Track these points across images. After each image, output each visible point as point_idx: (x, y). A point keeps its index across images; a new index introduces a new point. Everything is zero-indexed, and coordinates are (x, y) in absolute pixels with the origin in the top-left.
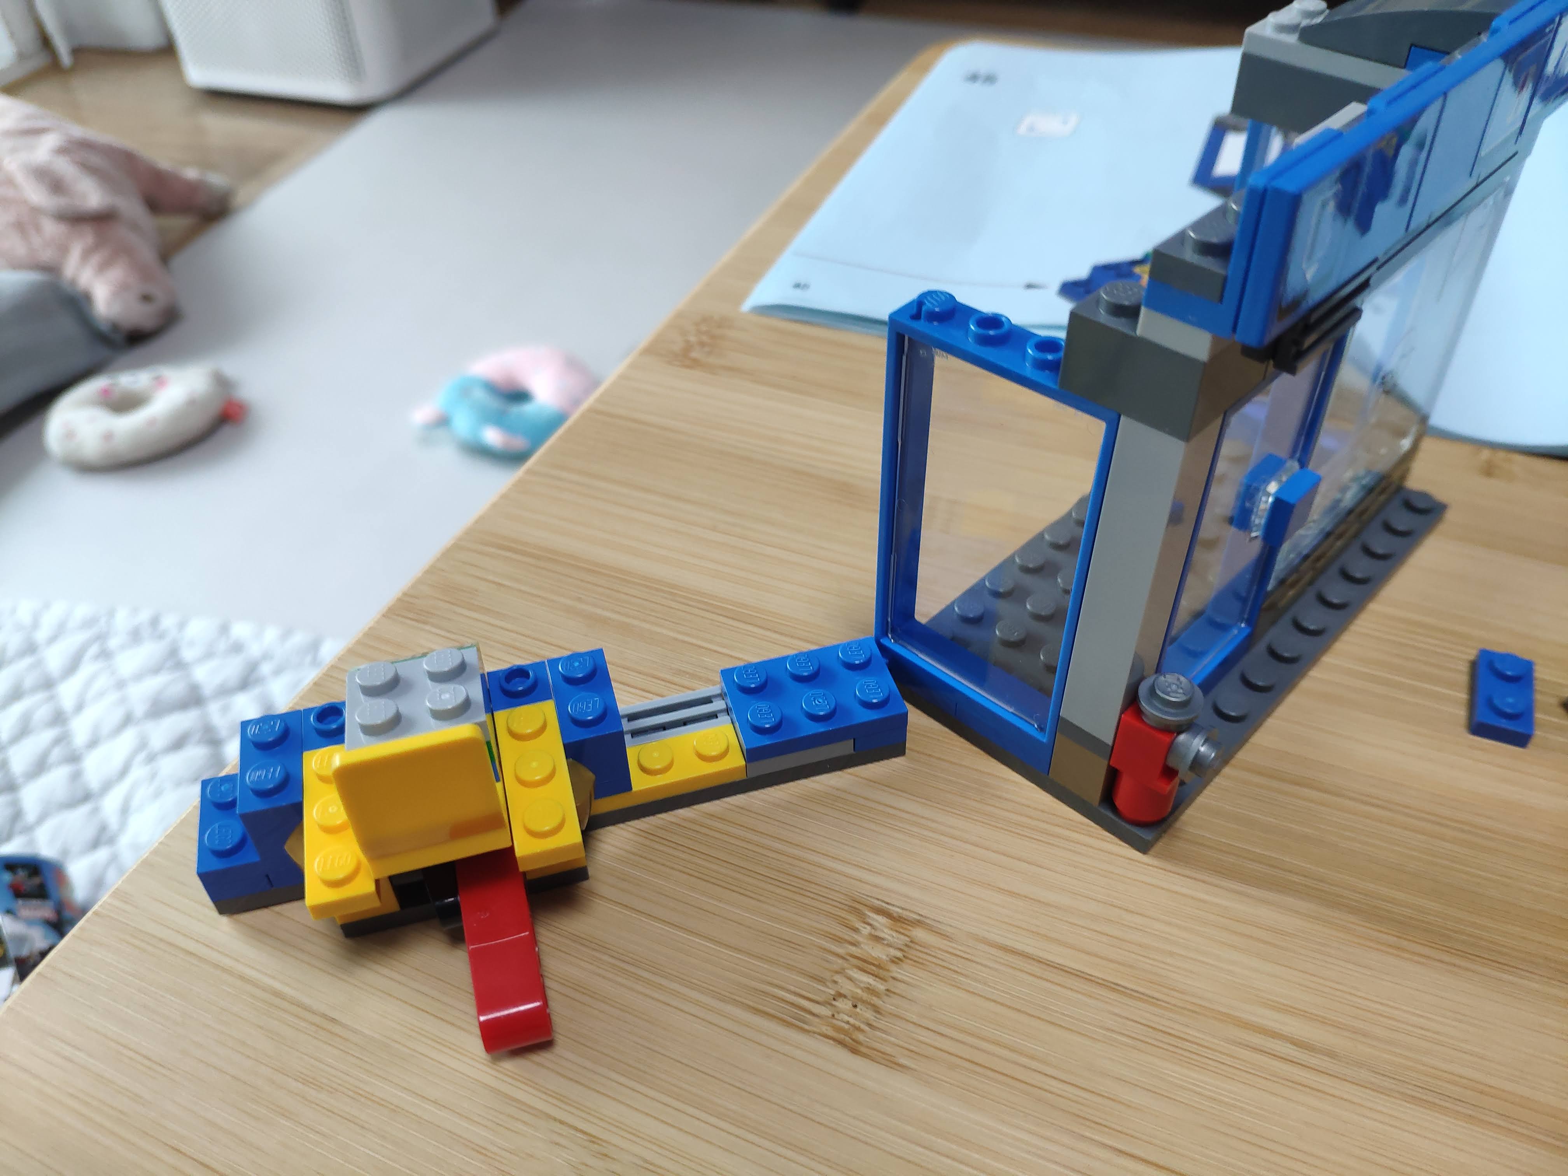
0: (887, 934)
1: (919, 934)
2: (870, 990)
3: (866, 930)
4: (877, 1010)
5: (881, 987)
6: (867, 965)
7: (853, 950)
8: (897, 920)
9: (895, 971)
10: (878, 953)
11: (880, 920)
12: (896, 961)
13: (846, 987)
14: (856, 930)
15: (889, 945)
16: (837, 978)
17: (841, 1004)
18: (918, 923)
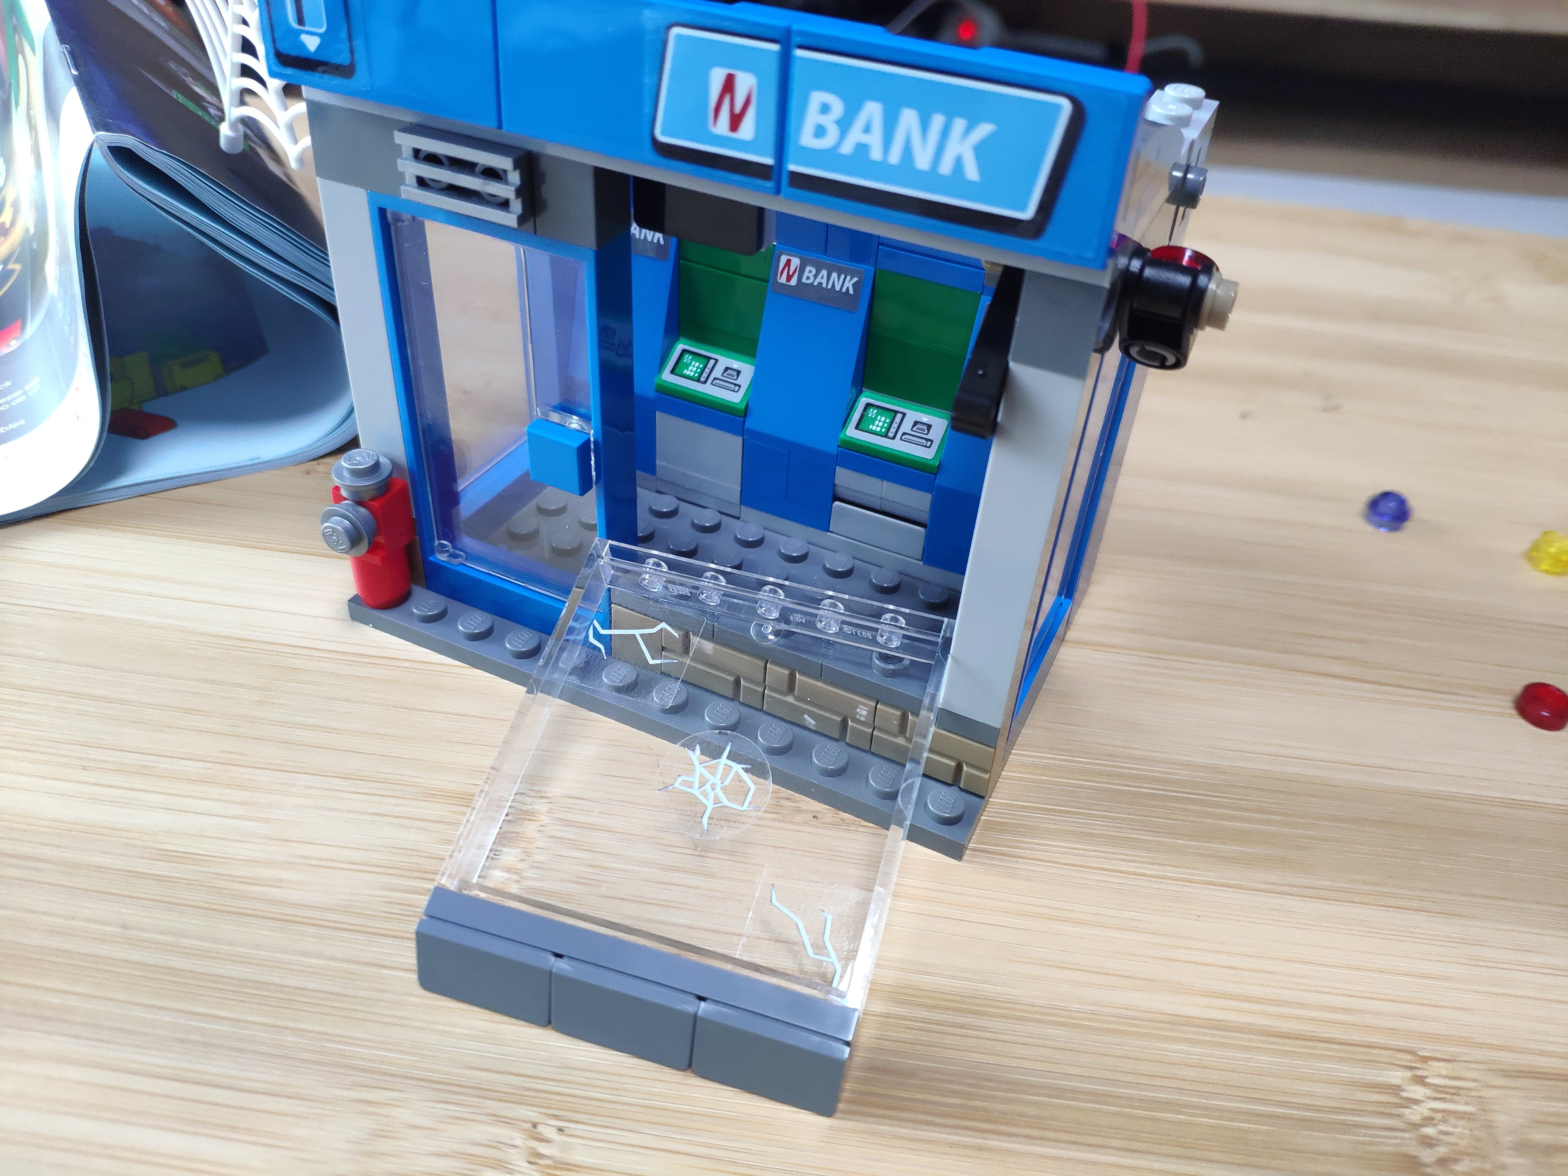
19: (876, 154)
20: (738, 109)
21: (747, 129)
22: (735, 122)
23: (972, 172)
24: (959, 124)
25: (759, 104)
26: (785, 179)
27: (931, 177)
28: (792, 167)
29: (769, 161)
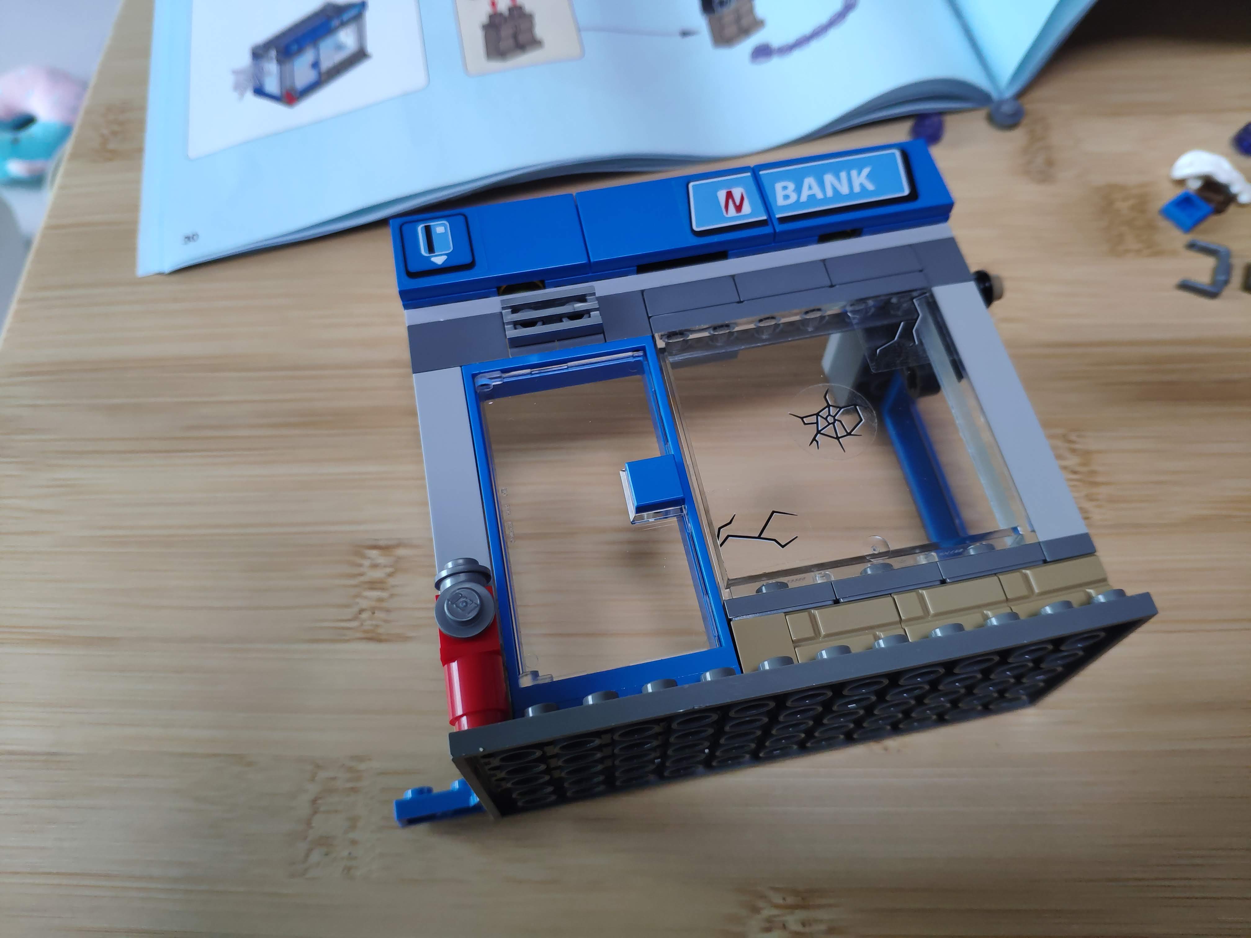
0: (381, 560)
1: (401, 552)
2: (380, 600)
3: (367, 563)
4: (388, 611)
5: (384, 594)
6: (373, 585)
7: (362, 579)
8: (385, 549)
9: (392, 581)
10: (378, 574)
11: (374, 553)
12: (390, 575)
13: (364, 604)
14: (361, 565)
15: (385, 566)
16: (358, 600)
17: (364, 616)
18: (399, 545)
19: (820, 196)
20: (738, 203)
21: (747, 208)
22: (739, 208)
23: (870, 187)
24: (854, 173)
25: (749, 198)
26: (776, 223)
27: (852, 194)
28: (778, 216)
29: (765, 218)
